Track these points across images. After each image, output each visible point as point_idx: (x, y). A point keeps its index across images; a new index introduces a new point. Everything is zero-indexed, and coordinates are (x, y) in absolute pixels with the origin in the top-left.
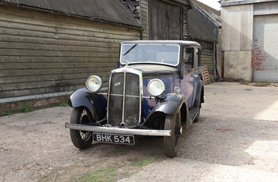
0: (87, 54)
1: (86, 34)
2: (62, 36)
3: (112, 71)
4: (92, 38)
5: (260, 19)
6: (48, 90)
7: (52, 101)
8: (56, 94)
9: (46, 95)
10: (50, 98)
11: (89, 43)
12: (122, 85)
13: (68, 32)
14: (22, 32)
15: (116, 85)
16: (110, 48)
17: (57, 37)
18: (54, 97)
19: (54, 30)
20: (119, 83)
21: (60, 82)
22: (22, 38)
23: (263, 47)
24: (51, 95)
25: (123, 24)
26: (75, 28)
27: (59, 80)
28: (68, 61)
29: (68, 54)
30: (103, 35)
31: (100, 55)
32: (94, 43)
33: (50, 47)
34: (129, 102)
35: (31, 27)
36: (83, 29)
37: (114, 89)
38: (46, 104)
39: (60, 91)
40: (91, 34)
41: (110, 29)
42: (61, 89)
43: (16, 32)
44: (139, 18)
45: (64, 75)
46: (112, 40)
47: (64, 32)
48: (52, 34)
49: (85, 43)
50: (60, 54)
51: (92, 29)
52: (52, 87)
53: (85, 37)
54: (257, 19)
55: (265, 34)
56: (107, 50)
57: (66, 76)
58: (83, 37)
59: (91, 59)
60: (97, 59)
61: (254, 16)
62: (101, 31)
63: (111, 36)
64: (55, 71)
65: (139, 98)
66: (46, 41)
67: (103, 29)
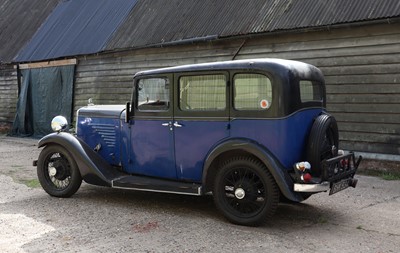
6: (370, 148)
14: (345, 60)
22: (343, 69)
27: (398, 134)
35: (364, 50)
43: (335, 61)
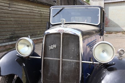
0: (29, 20)
1: (28, 8)
2: (14, 9)
3: (46, 32)
4: (31, 11)
5: (107, 4)
6: (5, 41)
7: (8, 47)
8: (10, 43)
9: (4, 44)
10: (6, 46)
11: (30, 13)
12: (58, 47)
13: (17, 7)
15: (51, 47)
16: (41, 16)
17: (10, 9)
18: (9, 45)
19: (8, 5)
20: (55, 46)
21: (13, 35)
23: (108, 17)
24: (7, 44)
25: (48, 4)
26: (21, 5)
27: (12, 34)
28: (17, 23)
29: (17, 19)
30: (37, 10)
31: (36, 20)
32: (32, 14)
33: (6, 15)
34: (67, 67)
36: (26, 5)
37: (49, 52)
38: (4, 49)
39: (13, 41)
40: (31, 9)
41: (41, 7)
42: (14, 39)
44: (55, 2)
45: (15, 32)
46: (42, 12)
47: (15, 7)
48: (7, 8)
49: (28, 13)
50: (12, 19)
51: (31, 6)
52: (7, 39)
53: (27, 10)
54: (106, 5)
55: (109, 11)
56: (40, 17)
57: (17, 32)
58: (26, 10)
59: (31, 22)
60: (34, 23)
61: (105, 3)
62: (37, 7)
63: (42, 10)
64: (9, 29)
65: (79, 63)
66: (3, 11)
67: (38, 6)
